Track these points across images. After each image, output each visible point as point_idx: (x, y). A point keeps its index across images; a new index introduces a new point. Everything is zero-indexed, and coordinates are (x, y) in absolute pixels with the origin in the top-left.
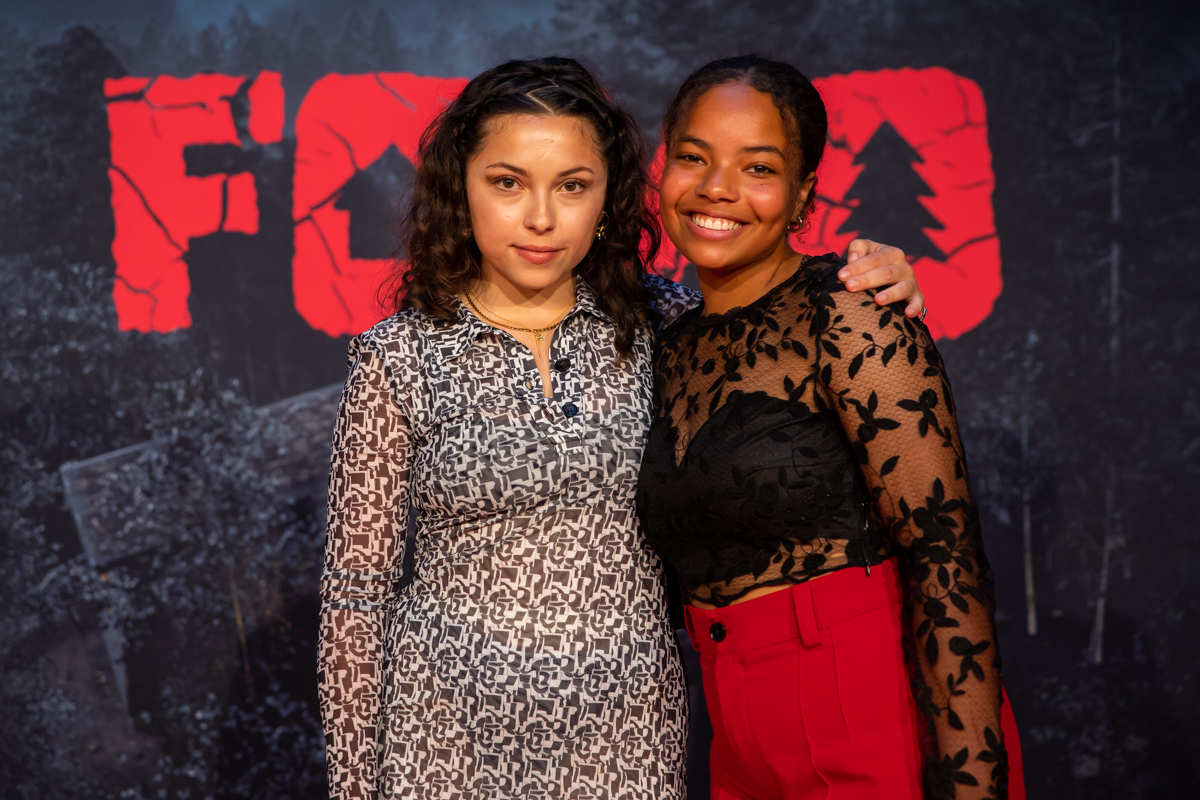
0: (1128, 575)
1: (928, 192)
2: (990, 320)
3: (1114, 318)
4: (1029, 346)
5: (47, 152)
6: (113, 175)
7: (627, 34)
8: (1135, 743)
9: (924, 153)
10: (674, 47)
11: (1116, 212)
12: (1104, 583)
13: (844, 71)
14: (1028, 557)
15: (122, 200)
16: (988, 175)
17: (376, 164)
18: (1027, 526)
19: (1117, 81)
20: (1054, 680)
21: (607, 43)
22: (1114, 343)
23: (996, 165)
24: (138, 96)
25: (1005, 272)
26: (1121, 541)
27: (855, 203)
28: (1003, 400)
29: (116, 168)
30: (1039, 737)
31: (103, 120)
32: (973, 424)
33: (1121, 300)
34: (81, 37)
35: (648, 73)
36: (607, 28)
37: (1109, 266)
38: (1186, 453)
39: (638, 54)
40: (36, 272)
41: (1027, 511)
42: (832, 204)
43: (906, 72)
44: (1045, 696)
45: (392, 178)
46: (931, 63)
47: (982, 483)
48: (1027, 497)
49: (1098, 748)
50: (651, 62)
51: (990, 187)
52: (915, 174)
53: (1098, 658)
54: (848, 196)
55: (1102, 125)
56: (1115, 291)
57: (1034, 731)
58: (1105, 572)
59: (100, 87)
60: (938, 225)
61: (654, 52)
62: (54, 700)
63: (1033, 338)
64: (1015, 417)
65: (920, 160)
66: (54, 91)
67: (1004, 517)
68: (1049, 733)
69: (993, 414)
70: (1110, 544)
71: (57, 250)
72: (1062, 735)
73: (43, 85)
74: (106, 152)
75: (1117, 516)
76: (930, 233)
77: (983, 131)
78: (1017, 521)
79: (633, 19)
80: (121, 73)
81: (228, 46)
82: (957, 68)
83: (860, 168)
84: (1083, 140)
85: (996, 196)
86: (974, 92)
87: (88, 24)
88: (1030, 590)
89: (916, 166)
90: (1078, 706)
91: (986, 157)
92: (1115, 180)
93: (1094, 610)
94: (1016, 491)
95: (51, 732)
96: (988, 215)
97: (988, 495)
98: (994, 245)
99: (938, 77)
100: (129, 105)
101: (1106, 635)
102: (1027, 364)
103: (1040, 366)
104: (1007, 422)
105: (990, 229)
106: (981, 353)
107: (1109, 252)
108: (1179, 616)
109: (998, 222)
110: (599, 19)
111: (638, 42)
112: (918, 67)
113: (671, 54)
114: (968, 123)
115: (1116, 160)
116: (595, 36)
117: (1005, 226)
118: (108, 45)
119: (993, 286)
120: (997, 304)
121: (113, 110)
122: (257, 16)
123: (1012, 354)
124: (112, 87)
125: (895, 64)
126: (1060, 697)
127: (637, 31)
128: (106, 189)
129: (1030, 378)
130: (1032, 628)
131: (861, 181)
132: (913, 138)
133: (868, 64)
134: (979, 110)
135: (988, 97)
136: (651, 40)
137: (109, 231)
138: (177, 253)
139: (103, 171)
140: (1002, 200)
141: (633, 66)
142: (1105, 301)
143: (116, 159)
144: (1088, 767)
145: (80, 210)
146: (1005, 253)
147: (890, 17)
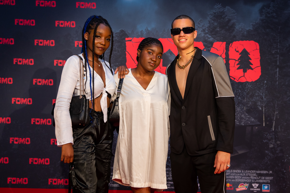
0: (278, 118)
1: (251, 59)
2: (259, 79)
3: (277, 79)
4: (265, 83)
5: (116, 49)
6: (126, 52)
7: (206, 34)
8: (278, 142)
9: (250, 53)
10: (213, 36)
11: (278, 63)
12: (275, 118)
13: (239, 41)
14: (264, 115)
15: (128, 56)
16: (260, 57)
17: (167, 52)
18: (264, 110)
19: (279, 44)
20: (267, 133)
21: (203, 35)
22: (277, 83)
23: (260, 56)
24: (131, 41)
25: (262, 72)
26: (277, 112)
27: (240, 60)
28: (261, 91)
29: (127, 51)
30: (264, 141)
31: (125, 44)
32: (256, 94)
33: (278, 76)
34: (122, 31)
35: (209, 40)
36: (203, 33)
37: (277, 71)
38: (287, 100)
39: (207, 37)
40: (114, 67)
41: (264, 107)
42: (236, 60)
43: (248, 41)
44: (265, 135)
45: (169, 54)
46: (251, 40)
47: (257, 103)
48: (264, 106)
49: (273, 143)
50: (209, 38)
51: (260, 59)
52: (249, 56)
53: (273, 130)
54: (238, 59)
55: (276, 50)
56: (278, 75)
57: (264, 140)
58: (275, 117)
59: (125, 39)
60: (252, 64)
61: (210, 36)
62: (116, 133)
63: (265, 82)
64: (263, 94)
65: (250, 54)
66: (118, 39)
67: (260, 108)
68: (266, 141)
69: (259, 93)
70: (276, 113)
71: (118, 64)
72: (268, 141)
73: (116, 38)
74: (126, 49)
75: (277, 109)
76: (251, 65)
77: (259, 50)
78: (262, 109)
79: (207, 31)
80: (128, 37)
81: (145, 33)
82: (255, 41)
83: (240, 55)
84: (273, 52)
85: (260, 60)
86: (258, 45)
87: (123, 29)
88: (264, 120)
89: (249, 55)
90: (270, 137)
91: (259, 54)
92: (278, 58)
93: (273, 123)
94: (262, 105)
95: (115, 137)
96: (259, 63)
97: (258, 105)
98: (260, 67)
99: (252, 42)
100: (129, 42)
101: (274, 126)
102: (264, 86)
103: (266, 86)
104: (261, 94)
105: (260, 65)
106: (258, 84)
107: (277, 69)
108: (285, 124)
109: (260, 64)
110: (202, 31)
111: (207, 35)
112: (249, 41)
113: (212, 37)
114: (257, 49)
115: (278, 56)
116: (201, 34)
117: (262, 65)
118: (126, 33)
119: (260, 74)
120: (260, 76)
121: (126, 42)
122: (149, 29)
123: (262, 84)
124: (127, 39)
125: (246, 40)
126: (268, 136)
127: (207, 33)
128: (125, 55)
129: (265, 88)
130: (264, 125)
131: (240, 57)
132: (249, 51)
133: (242, 40)
134: (258, 47)
135: (259, 45)
136: (209, 35)
137: (126, 61)
138: (136, 65)
139: (125, 52)
140: (261, 61)
141: (207, 39)
142: (276, 77)
143: (127, 50)
144: (271, 146)
145: (121, 58)
146: (261, 69)
147: (245, 33)
